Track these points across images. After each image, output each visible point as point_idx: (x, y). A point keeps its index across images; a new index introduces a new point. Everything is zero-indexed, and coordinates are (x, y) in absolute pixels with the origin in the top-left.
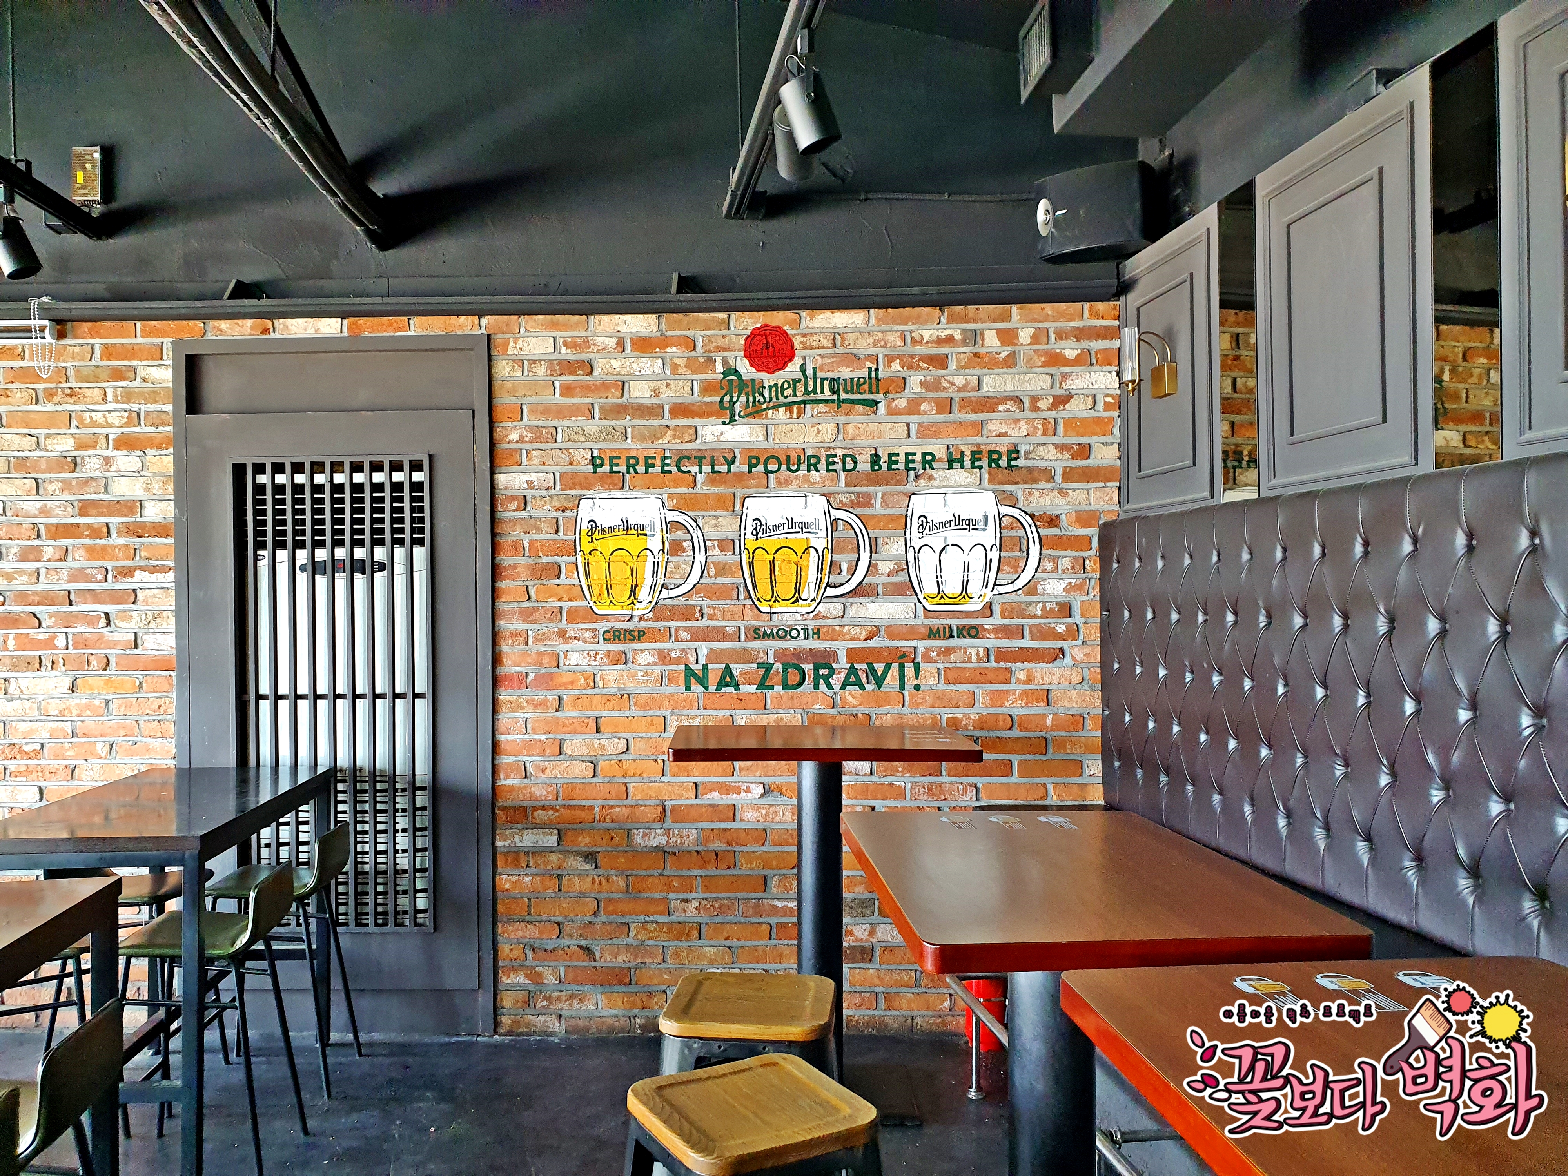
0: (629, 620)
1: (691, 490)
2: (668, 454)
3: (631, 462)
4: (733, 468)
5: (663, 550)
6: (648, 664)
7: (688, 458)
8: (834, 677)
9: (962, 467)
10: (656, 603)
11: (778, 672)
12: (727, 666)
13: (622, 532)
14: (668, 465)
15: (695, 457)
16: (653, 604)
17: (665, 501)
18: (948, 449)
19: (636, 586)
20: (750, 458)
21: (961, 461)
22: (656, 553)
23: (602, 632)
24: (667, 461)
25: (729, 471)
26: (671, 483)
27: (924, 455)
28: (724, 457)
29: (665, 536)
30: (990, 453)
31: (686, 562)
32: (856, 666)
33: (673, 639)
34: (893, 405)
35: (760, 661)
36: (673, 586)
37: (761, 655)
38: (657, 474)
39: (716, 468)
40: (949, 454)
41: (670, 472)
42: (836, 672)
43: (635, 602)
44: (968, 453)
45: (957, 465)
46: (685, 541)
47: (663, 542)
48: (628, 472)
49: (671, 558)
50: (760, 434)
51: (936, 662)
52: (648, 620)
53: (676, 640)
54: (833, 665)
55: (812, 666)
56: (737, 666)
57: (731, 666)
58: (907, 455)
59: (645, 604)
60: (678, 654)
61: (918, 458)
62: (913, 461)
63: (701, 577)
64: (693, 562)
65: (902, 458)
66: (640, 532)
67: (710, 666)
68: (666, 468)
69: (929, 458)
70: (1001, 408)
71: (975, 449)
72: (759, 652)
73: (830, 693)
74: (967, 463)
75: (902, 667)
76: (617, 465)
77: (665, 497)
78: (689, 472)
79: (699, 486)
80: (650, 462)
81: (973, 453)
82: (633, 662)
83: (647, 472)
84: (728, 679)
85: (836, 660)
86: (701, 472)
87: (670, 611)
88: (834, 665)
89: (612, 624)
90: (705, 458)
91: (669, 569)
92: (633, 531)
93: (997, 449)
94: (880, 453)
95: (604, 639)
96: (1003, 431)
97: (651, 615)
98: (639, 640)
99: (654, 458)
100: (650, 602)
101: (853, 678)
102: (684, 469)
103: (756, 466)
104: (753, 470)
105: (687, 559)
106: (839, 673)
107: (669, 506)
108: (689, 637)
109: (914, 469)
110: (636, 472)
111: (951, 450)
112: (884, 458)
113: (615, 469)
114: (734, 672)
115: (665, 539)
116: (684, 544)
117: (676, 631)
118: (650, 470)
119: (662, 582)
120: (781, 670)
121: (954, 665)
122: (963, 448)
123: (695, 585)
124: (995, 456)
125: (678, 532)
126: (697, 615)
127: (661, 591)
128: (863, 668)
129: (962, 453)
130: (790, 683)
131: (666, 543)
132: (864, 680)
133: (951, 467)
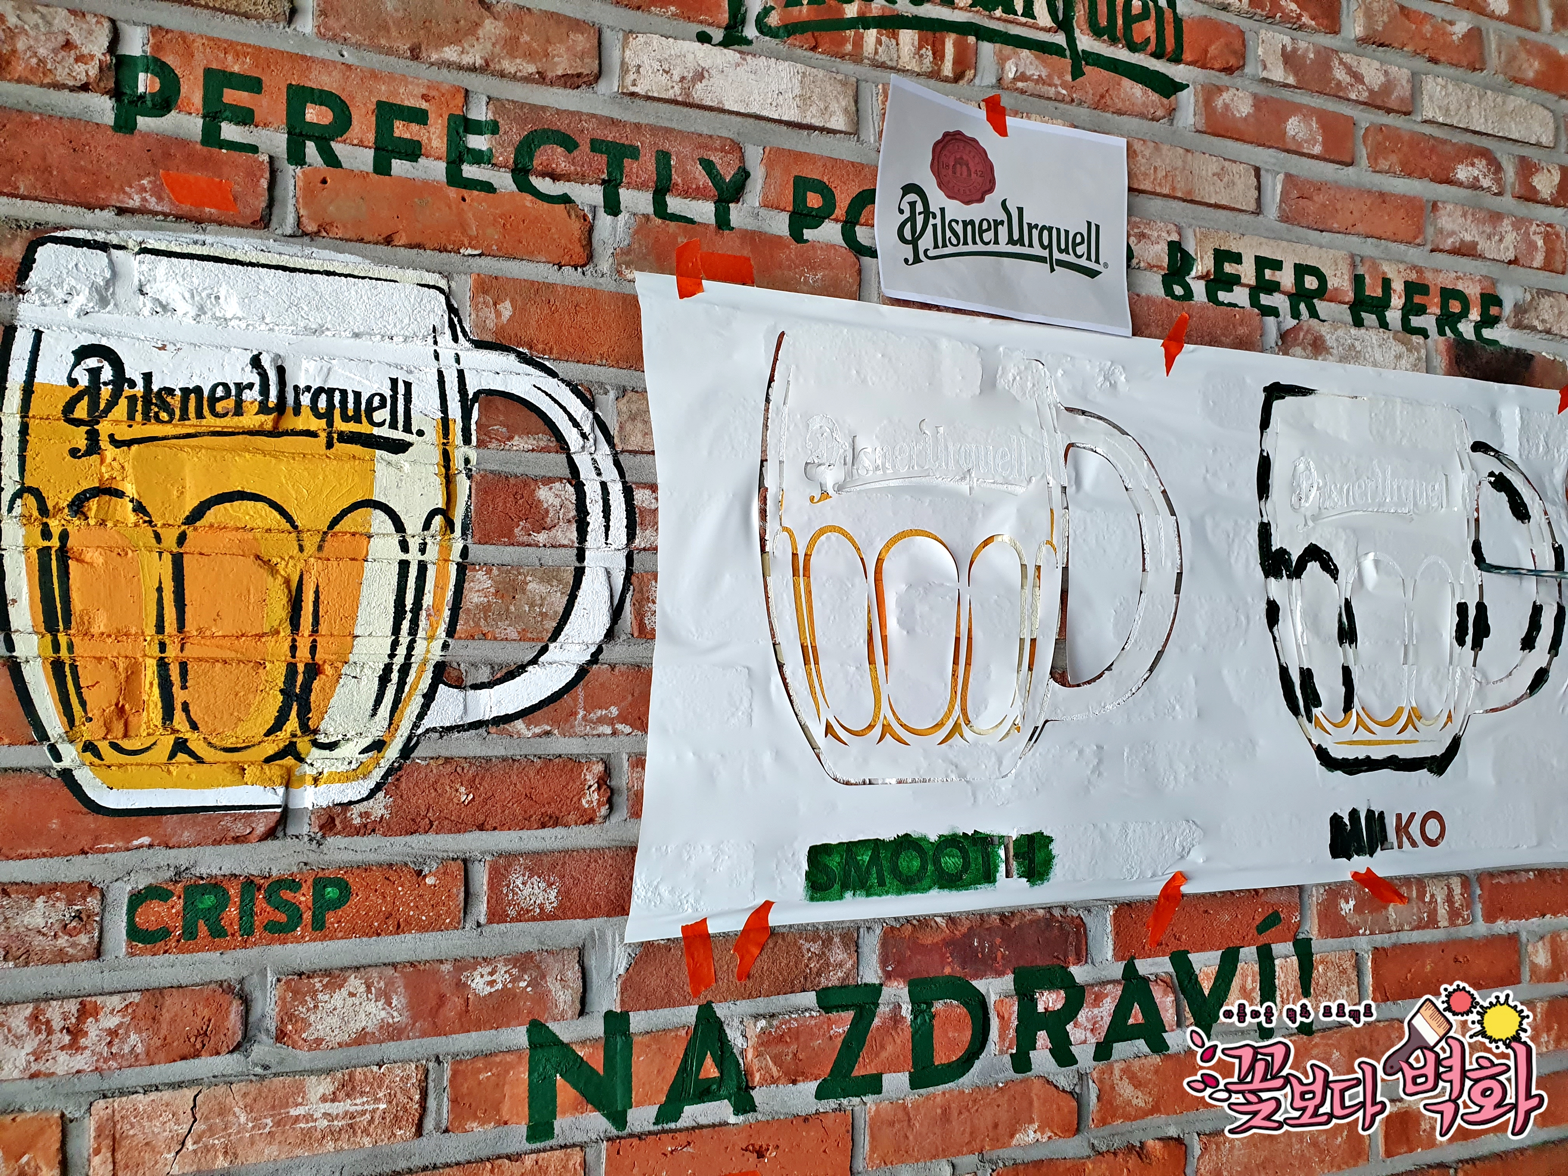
0: (271, 834)
1: (570, 276)
2: (480, 112)
3: (314, 114)
4: (737, 215)
5: (445, 512)
6: (361, 1038)
7: (568, 143)
8: (1082, 1016)
9: (1384, 324)
10: (407, 751)
11: (896, 1018)
12: (707, 1015)
13: (251, 419)
14: (478, 158)
15: (596, 145)
16: (392, 752)
17: (465, 304)
18: (1354, 265)
19: (313, 670)
20: (802, 185)
21: (1380, 306)
22: (413, 525)
23: (121, 894)
24: (477, 142)
25: (722, 221)
26: (494, 234)
27: (1301, 270)
28: (708, 166)
29: (459, 453)
30: (1448, 294)
31: (548, 575)
32: (1144, 967)
33: (481, 910)
34: (1219, 103)
35: (833, 979)
36: (484, 675)
37: (838, 954)
38: (426, 187)
39: (675, 204)
40: (1358, 281)
41: (488, 187)
42: (1089, 998)
43: (303, 744)
44: (1398, 286)
45: (1370, 318)
46: (548, 481)
47: (449, 481)
48: (296, 156)
49: (477, 552)
50: (834, 106)
51: (1354, 932)
52: (366, 829)
53: (496, 915)
54: (1074, 970)
55: (1007, 982)
56: (745, 1006)
57: (721, 1010)
58: (1262, 263)
59: (350, 750)
60: (501, 978)
61: (1286, 278)
62: (1273, 287)
63: (610, 635)
64: (579, 573)
65: (1247, 271)
66: (340, 425)
67: (638, 1021)
68: (469, 171)
69: (1311, 282)
70: (1463, 173)
71: (1413, 276)
72: (827, 942)
73: (1064, 1078)
74: (1394, 316)
75: (1266, 958)
76: (245, 117)
77: (463, 287)
78: (565, 199)
79: (605, 264)
80: (401, 130)
81: (1411, 288)
82: (281, 1036)
83: (382, 167)
84: (710, 1070)
85: (1082, 955)
86: (613, 207)
87: (472, 785)
88: (1079, 973)
89: (181, 857)
90: (634, 153)
91: (473, 597)
92: (307, 421)
93: (1460, 287)
94: (1190, 247)
95: (134, 933)
96: (1468, 238)
97: (379, 807)
98: (319, 925)
99: (419, 117)
100: (378, 746)
101: (1136, 1016)
102: (544, 185)
103: (817, 219)
104: (808, 234)
105: (551, 557)
106: (1098, 1000)
107: (480, 325)
108: (551, 898)
109: (1273, 312)
110: (332, 160)
111: (1360, 271)
112: (1204, 264)
113: (230, 131)
114: (733, 1035)
115: (458, 463)
116: (544, 494)
117: (498, 875)
118: (399, 166)
119: (436, 654)
120: (906, 1010)
121: (1394, 938)
122: (1389, 270)
123: (582, 672)
124: (1455, 307)
125: (519, 443)
126: (592, 798)
127: (429, 697)
128: (1160, 971)
129: (1386, 283)
130: (941, 1058)
131: (463, 485)
132: (1168, 1015)
133: (1358, 323)
